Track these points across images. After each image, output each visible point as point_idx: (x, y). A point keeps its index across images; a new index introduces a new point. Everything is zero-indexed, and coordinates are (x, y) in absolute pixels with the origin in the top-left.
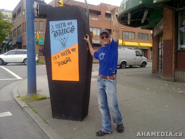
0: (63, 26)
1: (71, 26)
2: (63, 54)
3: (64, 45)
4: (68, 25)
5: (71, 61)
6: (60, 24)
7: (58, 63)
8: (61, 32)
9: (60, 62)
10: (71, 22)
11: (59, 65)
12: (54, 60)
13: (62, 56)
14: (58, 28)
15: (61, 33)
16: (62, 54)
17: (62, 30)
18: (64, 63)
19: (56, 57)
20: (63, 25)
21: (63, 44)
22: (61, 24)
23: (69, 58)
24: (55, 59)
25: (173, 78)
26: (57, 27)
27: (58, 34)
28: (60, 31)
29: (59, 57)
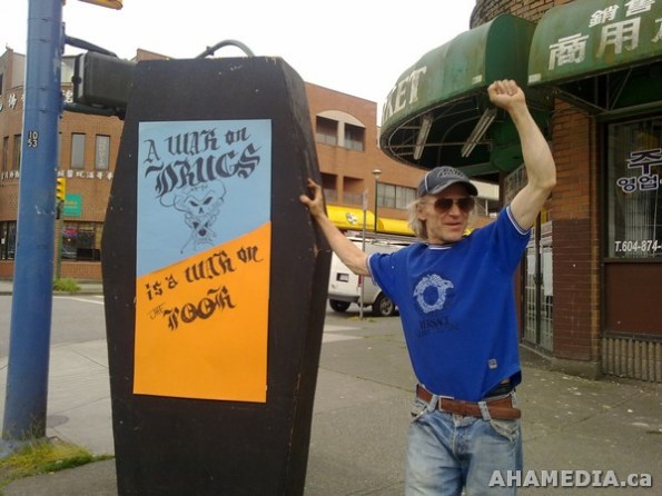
0: (202, 145)
1: (239, 147)
2: (195, 273)
3: (203, 233)
4: (229, 142)
5: (231, 306)
6: (190, 138)
7: (167, 312)
8: (194, 170)
9: (177, 310)
10: (244, 130)
11: (173, 324)
12: (150, 298)
13: (189, 281)
14: (178, 152)
15: (192, 175)
16: (191, 272)
17: (200, 161)
18: (197, 313)
19: (157, 284)
20: (202, 139)
21: (196, 225)
22: (196, 134)
23: (225, 290)
24: (153, 292)
25: (594, 364)
26: (174, 149)
27: (175, 181)
28: (188, 167)
29: (172, 284)
